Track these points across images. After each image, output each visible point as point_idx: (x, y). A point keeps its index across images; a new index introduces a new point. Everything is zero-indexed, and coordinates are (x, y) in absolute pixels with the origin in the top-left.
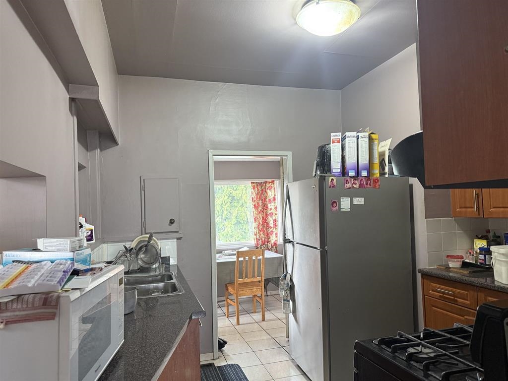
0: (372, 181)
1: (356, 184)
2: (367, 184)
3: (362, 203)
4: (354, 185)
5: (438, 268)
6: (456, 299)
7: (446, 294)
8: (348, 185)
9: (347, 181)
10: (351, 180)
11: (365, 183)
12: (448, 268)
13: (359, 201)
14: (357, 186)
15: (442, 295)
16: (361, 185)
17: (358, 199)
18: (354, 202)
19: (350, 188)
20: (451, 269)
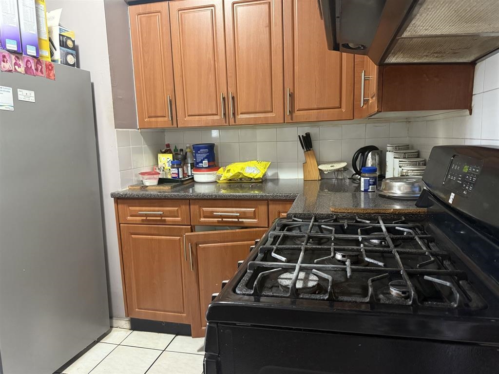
0: (44, 66)
1: (19, 66)
2: (37, 69)
3: (33, 99)
4: (16, 67)
5: (130, 189)
6: (163, 218)
7: (149, 217)
8: (7, 66)
9: (4, 56)
10: (10, 57)
11: (33, 68)
12: (144, 187)
13: (27, 95)
14: (22, 70)
15: (145, 218)
16: (28, 70)
17: (25, 92)
18: (19, 96)
19: (10, 71)
20: (148, 188)
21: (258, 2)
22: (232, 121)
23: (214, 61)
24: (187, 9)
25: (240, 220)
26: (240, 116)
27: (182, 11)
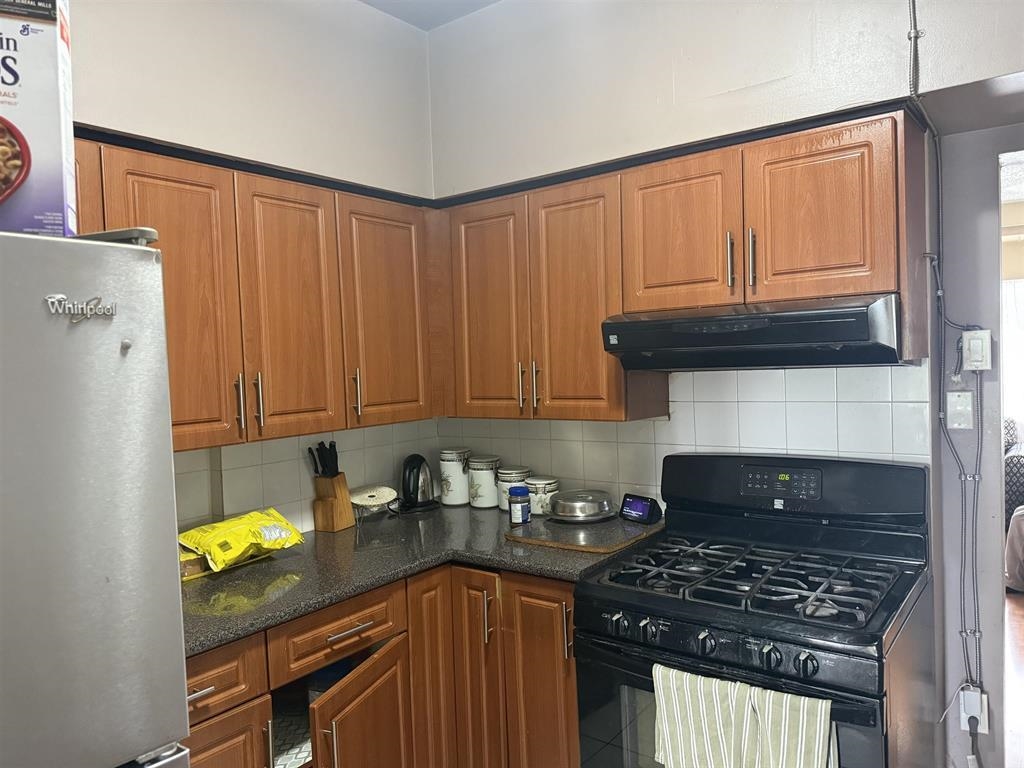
21: (297, 206)
22: (253, 432)
23: (215, 304)
24: (148, 177)
25: (363, 635)
26: (270, 421)
27: (136, 178)
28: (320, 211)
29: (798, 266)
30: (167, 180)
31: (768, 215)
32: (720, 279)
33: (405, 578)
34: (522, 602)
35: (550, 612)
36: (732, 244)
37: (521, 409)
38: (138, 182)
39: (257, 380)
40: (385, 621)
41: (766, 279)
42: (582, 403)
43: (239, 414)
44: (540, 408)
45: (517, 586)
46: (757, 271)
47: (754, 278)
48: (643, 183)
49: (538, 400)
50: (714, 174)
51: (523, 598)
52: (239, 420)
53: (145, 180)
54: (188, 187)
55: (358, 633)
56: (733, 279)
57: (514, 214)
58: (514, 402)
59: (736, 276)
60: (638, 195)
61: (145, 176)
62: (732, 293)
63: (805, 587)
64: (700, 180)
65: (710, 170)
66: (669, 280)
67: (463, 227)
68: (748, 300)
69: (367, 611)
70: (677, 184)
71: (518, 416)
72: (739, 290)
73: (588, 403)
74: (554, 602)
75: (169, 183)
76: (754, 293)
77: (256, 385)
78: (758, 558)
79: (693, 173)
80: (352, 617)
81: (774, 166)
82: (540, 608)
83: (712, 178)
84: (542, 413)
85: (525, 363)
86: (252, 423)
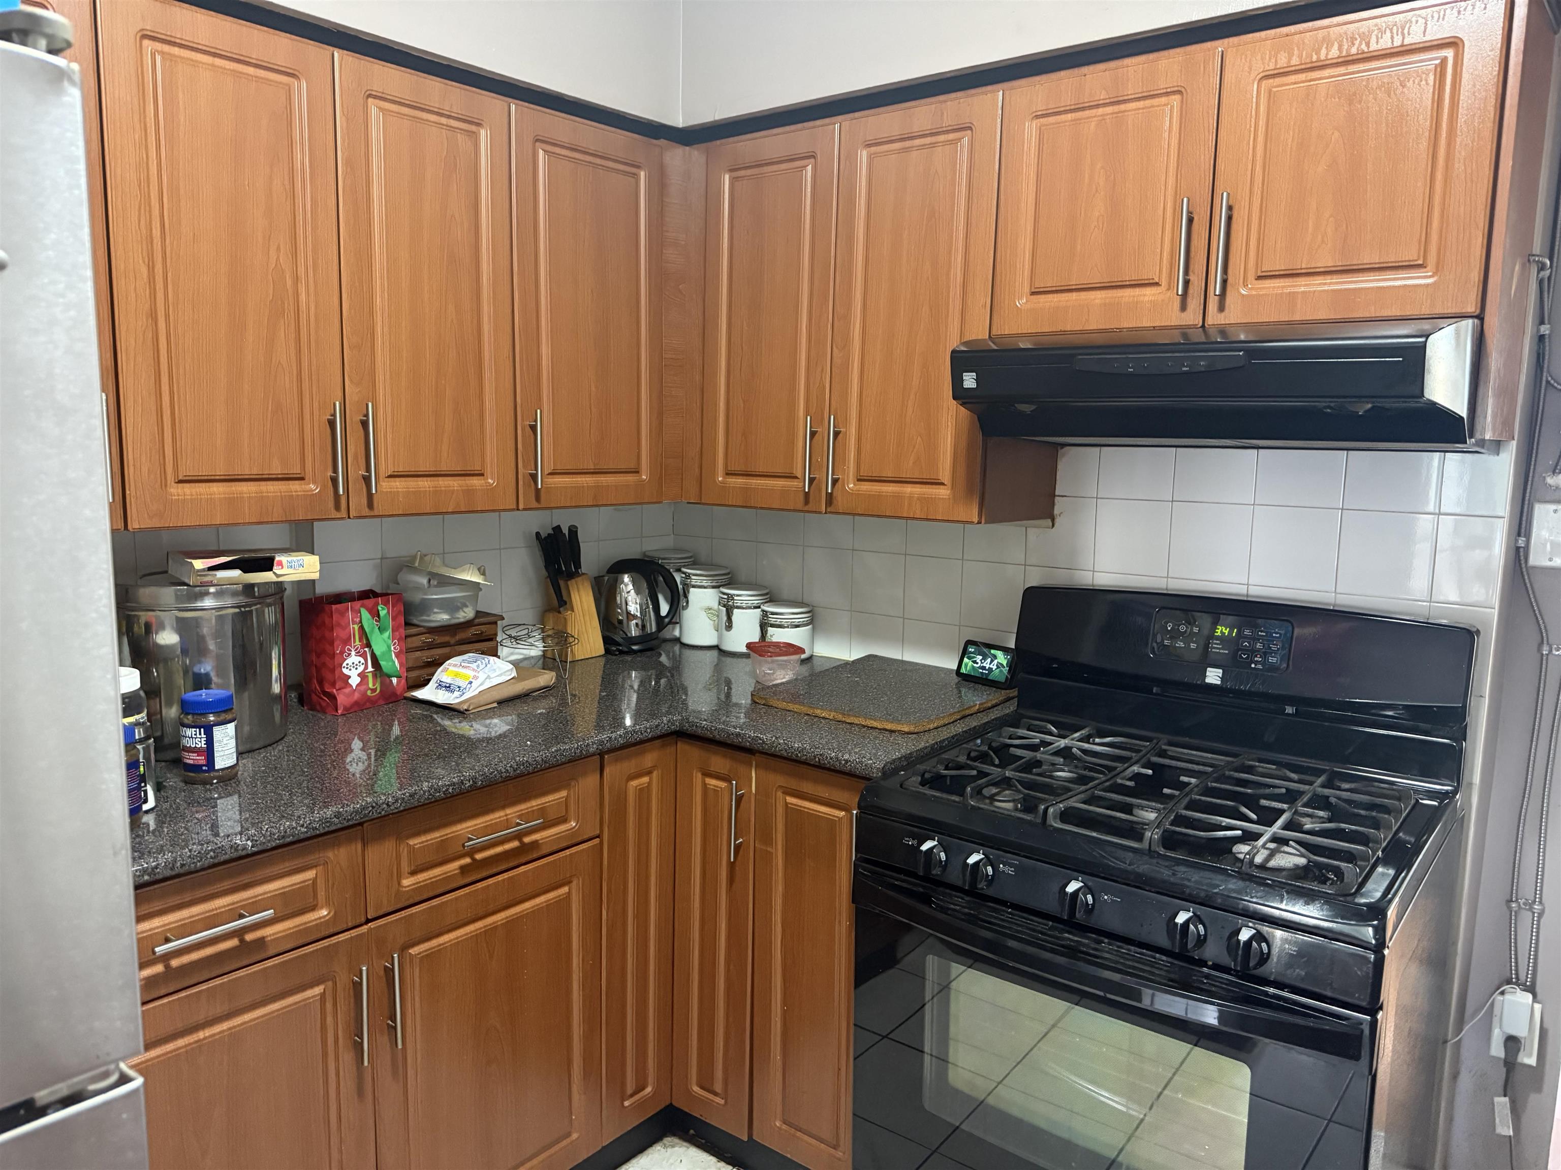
21: (444, 120)
22: (358, 501)
23: (296, 280)
24: (181, 46)
25: (527, 840)
26: (387, 486)
27: (158, 46)
28: (483, 132)
29: (1303, 264)
30: (215, 55)
31: (1259, 169)
32: (1164, 283)
33: (601, 754)
34: (786, 804)
35: (832, 823)
36: (1190, 221)
37: (807, 495)
38: (162, 53)
39: (367, 415)
40: (564, 820)
41: (1245, 285)
42: (908, 489)
43: (335, 470)
44: (838, 494)
45: (781, 780)
46: (1230, 271)
47: (1225, 282)
48: (1040, 106)
49: (835, 481)
50: (1167, 94)
51: (790, 799)
52: (334, 481)
53: (176, 51)
54: (251, 70)
55: (519, 836)
56: (1187, 283)
57: (814, 157)
58: (795, 483)
59: (1192, 277)
60: (1031, 129)
61: (174, 44)
62: (1183, 307)
63: (1254, 817)
64: (1141, 104)
65: (1163, 85)
66: (1074, 281)
67: (727, 177)
68: (1210, 321)
69: (535, 803)
70: (1101, 111)
71: (800, 504)
72: (1195, 303)
73: (917, 490)
74: (840, 808)
75: (218, 62)
76: (1221, 308)
77: (365, 424)
78: (1174, 763)
79: (1131, 90)
80: (508, 811)
81: (1278, 81)
82: (817, 818)
83: (1163, 100)
84: (840, 502)
85: (818, 420)
86: (357, 487)
